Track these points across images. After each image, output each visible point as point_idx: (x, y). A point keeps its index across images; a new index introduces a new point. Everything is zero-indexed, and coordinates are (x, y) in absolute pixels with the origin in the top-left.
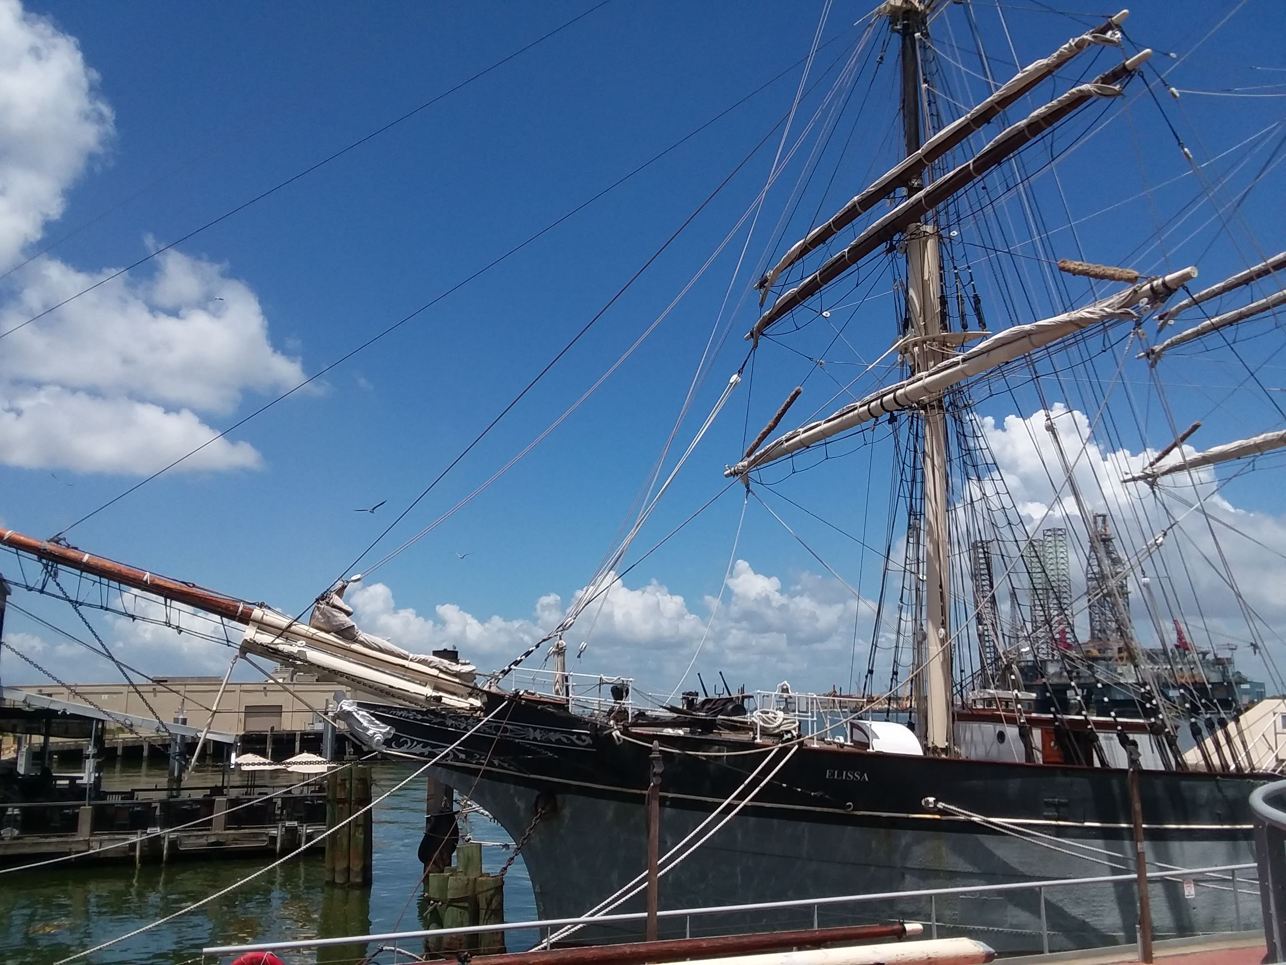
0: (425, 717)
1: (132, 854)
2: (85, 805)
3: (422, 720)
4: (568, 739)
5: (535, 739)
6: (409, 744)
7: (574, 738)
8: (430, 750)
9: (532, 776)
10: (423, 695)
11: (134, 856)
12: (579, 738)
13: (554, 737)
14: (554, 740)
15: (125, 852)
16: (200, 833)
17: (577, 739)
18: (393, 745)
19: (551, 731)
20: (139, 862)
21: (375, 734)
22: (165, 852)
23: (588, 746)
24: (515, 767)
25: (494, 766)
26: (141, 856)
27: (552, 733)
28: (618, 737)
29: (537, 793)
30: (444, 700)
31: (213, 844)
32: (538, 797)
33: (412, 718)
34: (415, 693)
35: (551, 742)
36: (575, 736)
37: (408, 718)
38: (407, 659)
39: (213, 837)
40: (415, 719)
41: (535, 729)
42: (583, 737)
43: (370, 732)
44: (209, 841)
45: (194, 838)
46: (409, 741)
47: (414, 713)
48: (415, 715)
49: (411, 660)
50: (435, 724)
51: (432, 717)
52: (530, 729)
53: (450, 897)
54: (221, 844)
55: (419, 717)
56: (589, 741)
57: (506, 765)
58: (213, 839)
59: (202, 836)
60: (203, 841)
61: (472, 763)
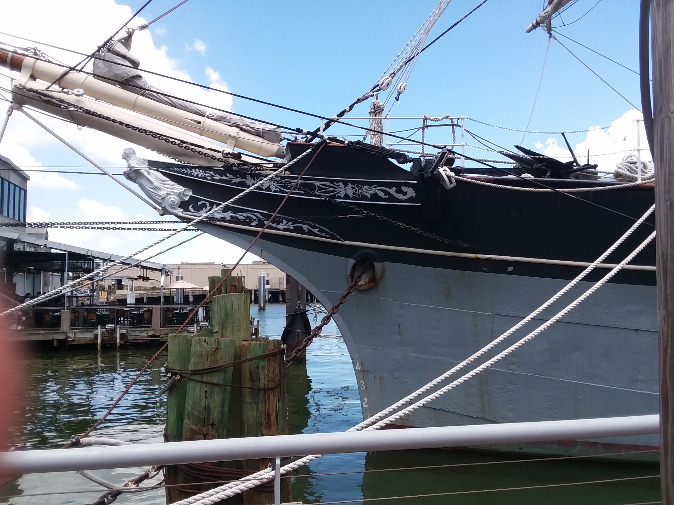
0: (224, 177)
1: (96, 341)
2: (64, 309)
3: (220, 181)
4: (386, 193)
5: (346, 196)
6: (208, 208)
7: (392, 191)
8: (232, 214)
9: (346, 242)
10: (220, 152)
11: (97, 343)
12: (399, 191)
13: (368, 191)
14: (369, 196)
15: (91, 341)
16: (143, 329)
17: (397, 192)
18: (191, 209)
19: (364, 184)
20: (101, 347)
21: (168, 194)
22: (118, 341)
23: (410, 200)
24: (327, 233)
25: (303, 232)
26: (102, 343)
27: (367, 187)
28: (449, 177)
29: (352, 261)
30: (244, 158)
31: (151, 336)
32: (354, 266)
33: (209, 178)
34: (210, 149)
35: (365, 198)
36: (394, 188)
37: (205, 178)
38: (204, 116)
39: (151, 332)
40: (213, 179)
41: (346, 183)
42: (404, 189)
43: (163, 193)
44: (148, 334)
45: (138, 332)
46: (208, 204)
47: (212, 173)
48: (212, 176)
49: (208, 117)
50: (235, 184)
51: (231, 176)
52: (341, 184)
53: (191, 368)
54: (157, 336)
55: (217, 177)
56: (411, 192)
57: (316, 231)
58: (151, 333)
59: (144, 331)
60: (144, 334)
61: (278, 229)
